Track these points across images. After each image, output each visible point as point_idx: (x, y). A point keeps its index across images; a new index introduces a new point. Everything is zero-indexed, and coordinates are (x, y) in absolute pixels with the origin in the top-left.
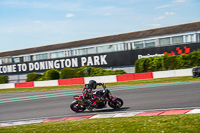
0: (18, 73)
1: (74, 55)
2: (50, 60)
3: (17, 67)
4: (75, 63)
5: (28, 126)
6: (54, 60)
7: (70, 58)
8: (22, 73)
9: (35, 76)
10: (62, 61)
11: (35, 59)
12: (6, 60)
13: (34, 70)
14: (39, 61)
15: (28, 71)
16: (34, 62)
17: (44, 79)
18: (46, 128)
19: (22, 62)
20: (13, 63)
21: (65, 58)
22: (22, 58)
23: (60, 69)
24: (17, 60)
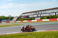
0: (38, 17)
1: (54, 12)
2: (47, 13)
3: (37, 15)
4: (54, 14)
5: (41, 32)
6: (48, 13)
7: (53, 13)
8: (39, 17)
9: (42, 18)
10: (50, 13)
11: (42, 13)
12: (34, 13)
13: (42, 16)
14: (44, 14)
15: (40, 17)
16: (42, 14)
17: (45, 19)
18: (47, 33)
19: (39, 14)
20: (36, 14)
21: (51, 13)
22: (39, 13)
23: (50, 16)
24: (37, 13)
